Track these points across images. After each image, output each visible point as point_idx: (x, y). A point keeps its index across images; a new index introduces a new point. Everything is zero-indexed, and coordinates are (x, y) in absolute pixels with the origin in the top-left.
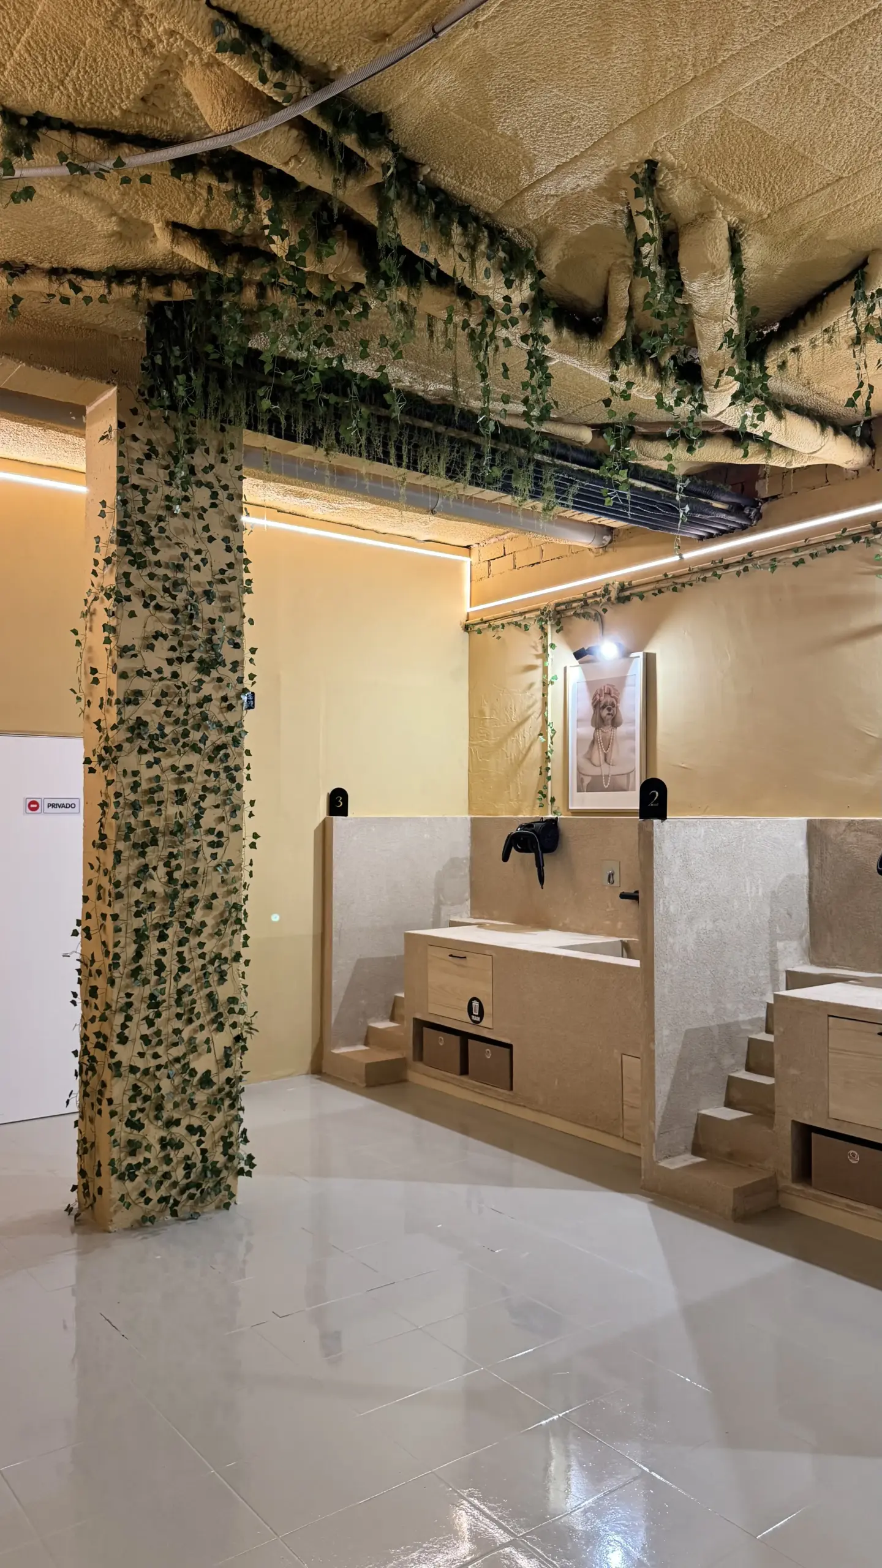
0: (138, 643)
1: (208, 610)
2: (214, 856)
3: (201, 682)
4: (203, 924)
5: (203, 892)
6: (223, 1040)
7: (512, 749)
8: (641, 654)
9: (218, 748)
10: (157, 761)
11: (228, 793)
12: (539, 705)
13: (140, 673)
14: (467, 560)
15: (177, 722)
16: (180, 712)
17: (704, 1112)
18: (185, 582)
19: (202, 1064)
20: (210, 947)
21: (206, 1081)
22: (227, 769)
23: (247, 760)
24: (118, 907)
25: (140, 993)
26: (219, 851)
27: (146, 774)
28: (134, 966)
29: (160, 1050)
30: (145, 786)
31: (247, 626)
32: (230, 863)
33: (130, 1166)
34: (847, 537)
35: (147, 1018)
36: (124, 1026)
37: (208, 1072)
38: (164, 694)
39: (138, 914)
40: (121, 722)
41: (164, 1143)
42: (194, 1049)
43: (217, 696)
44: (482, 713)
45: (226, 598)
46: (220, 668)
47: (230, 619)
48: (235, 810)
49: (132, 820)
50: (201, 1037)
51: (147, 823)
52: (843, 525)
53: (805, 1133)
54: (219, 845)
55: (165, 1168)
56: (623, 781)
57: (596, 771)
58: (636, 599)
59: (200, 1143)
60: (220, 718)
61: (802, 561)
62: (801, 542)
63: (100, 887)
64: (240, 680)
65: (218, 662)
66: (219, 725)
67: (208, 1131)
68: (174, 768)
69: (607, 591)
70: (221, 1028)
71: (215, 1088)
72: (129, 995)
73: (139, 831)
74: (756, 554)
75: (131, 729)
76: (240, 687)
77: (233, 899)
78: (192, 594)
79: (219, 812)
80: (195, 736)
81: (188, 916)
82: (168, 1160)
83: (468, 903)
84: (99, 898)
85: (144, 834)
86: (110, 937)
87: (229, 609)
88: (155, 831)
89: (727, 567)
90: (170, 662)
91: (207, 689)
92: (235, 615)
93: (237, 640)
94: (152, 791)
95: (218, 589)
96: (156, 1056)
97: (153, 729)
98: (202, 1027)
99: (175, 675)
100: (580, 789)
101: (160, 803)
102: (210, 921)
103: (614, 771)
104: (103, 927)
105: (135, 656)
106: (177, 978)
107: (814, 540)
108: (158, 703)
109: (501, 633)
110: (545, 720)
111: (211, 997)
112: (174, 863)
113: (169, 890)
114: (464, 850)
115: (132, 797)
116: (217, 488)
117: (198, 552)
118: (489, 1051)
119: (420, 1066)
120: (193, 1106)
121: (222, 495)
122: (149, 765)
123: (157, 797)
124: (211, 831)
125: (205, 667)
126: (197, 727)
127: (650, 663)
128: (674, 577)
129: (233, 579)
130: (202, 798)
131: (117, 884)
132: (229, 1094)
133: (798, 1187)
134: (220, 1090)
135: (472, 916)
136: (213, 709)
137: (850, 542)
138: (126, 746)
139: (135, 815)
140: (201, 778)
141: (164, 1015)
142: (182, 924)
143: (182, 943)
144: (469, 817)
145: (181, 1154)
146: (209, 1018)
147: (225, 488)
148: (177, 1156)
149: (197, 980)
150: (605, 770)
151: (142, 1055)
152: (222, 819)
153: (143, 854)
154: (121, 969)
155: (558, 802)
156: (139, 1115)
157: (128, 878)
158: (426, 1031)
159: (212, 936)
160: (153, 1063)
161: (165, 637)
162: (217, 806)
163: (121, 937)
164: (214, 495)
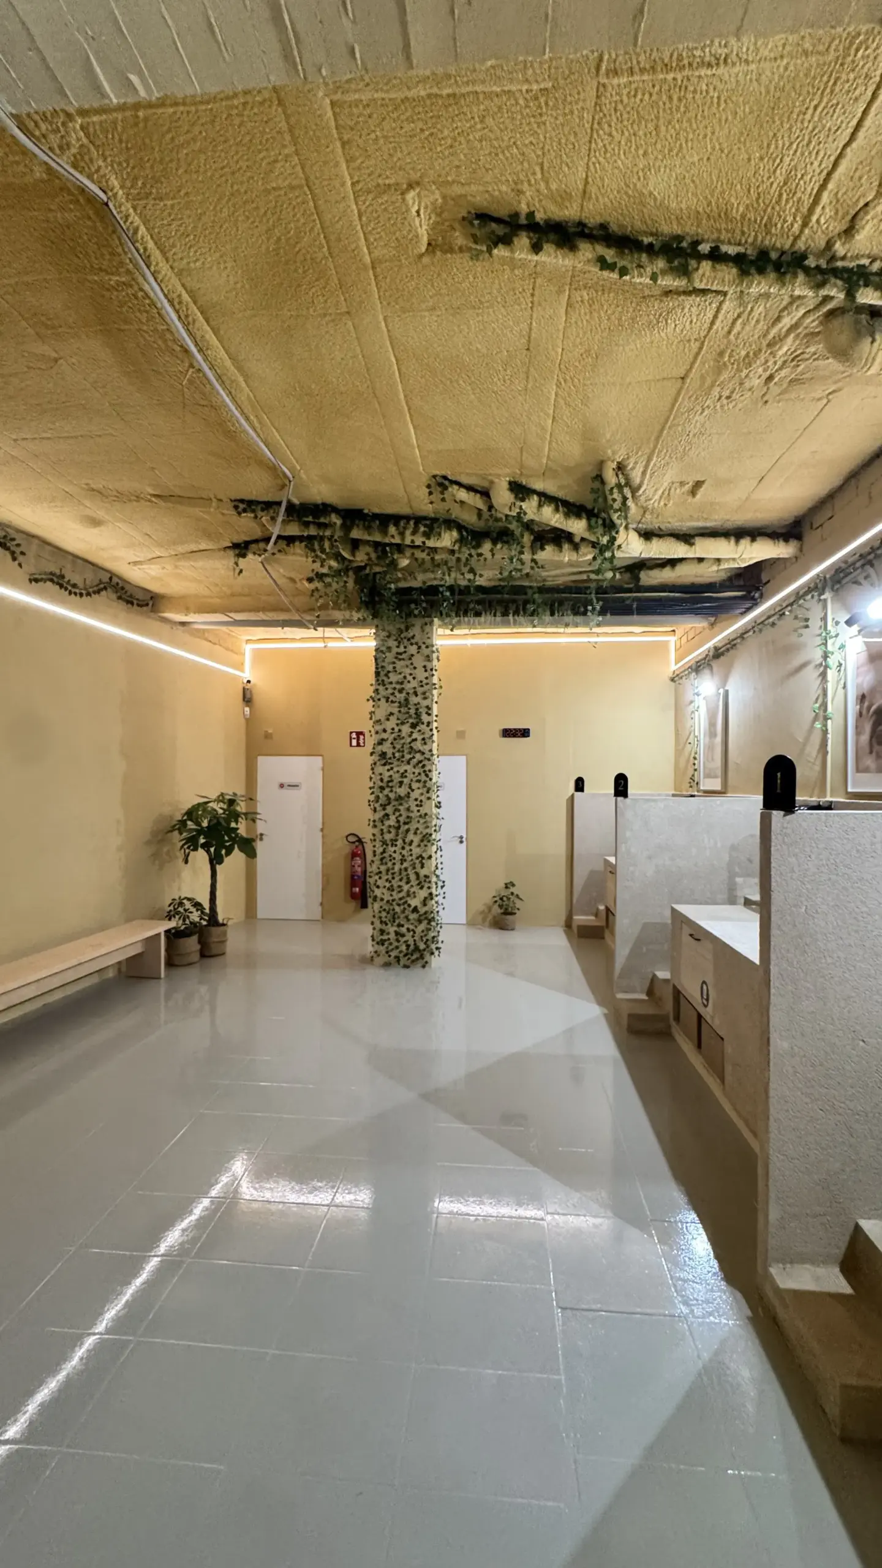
6: (423, 894)
8: (723, 690)
12: (693, 725)
14: (673, 640)
16: (401, 747)
18: (404, 689)
19: (414, 902)
23: (434, 767)
24: (375, 830)
26: (421, 808)
27: (387, 774)
31: (434, 705)
33: (382, 940)
35: (387, 879)
37: (416, 907)
39: (383, 834)
41: (397, 933)
42: (409, 896)
44: (678, 730)
45: (424, 693)
46: (420, 726)
48: (429, 790)
49: (381, 794)
50: (412, 890)
51: (387, 796)
54: (421, 806)
55: (396, 944)
56: (717, 772)
57: (709, 766)
59: (413, 937)
60: (420, 748)
64: (431, 730)
65: (420, 723)
66: (421, 751)
67: (417, 933)
68: (398, 772)
69: (709, 653)
71: (419, 914)
73: (383, 799)
76: (430, 733)
77: (427, 830)
78: (408, 694)
79: (420, 791)
80: (409, 757)
81: (406, 837)
82: (398, 941)
85: (385, 800)
87: (425, 698)
88: (390, 799)
92: (428, 700)
93: (430, 712)
95: (420, 690)
97: (389, 755)
98: (412, 886)
100: (704, 777)
102: (416, 840)
103: (715, 765)
105: (382, 724)
108: (392, 744)
109: (683, 681)
111: (417, 874)
112: (399, 813)
113: (397, 825)
116: (420, 644)
120: (409, 920)
121: (423, 646)
122: (388, 770)
126: (409, 753)
127: (726, 695)
131: (374, 821)
134: (422, 916)
139: (382, 792)
140: (412, 776)
142: (403, 841)
143: (403, 848)
145: (405, 939)
146: (416, 883)
147: (424, 643)
148: (402, 940)
149: (410, 866)
150: (712, 765)
156: (385, 919)
157: (379, 819)
159: (417, 847)
161: (395, 714)
162: (419, 788)
164: (419, 648)
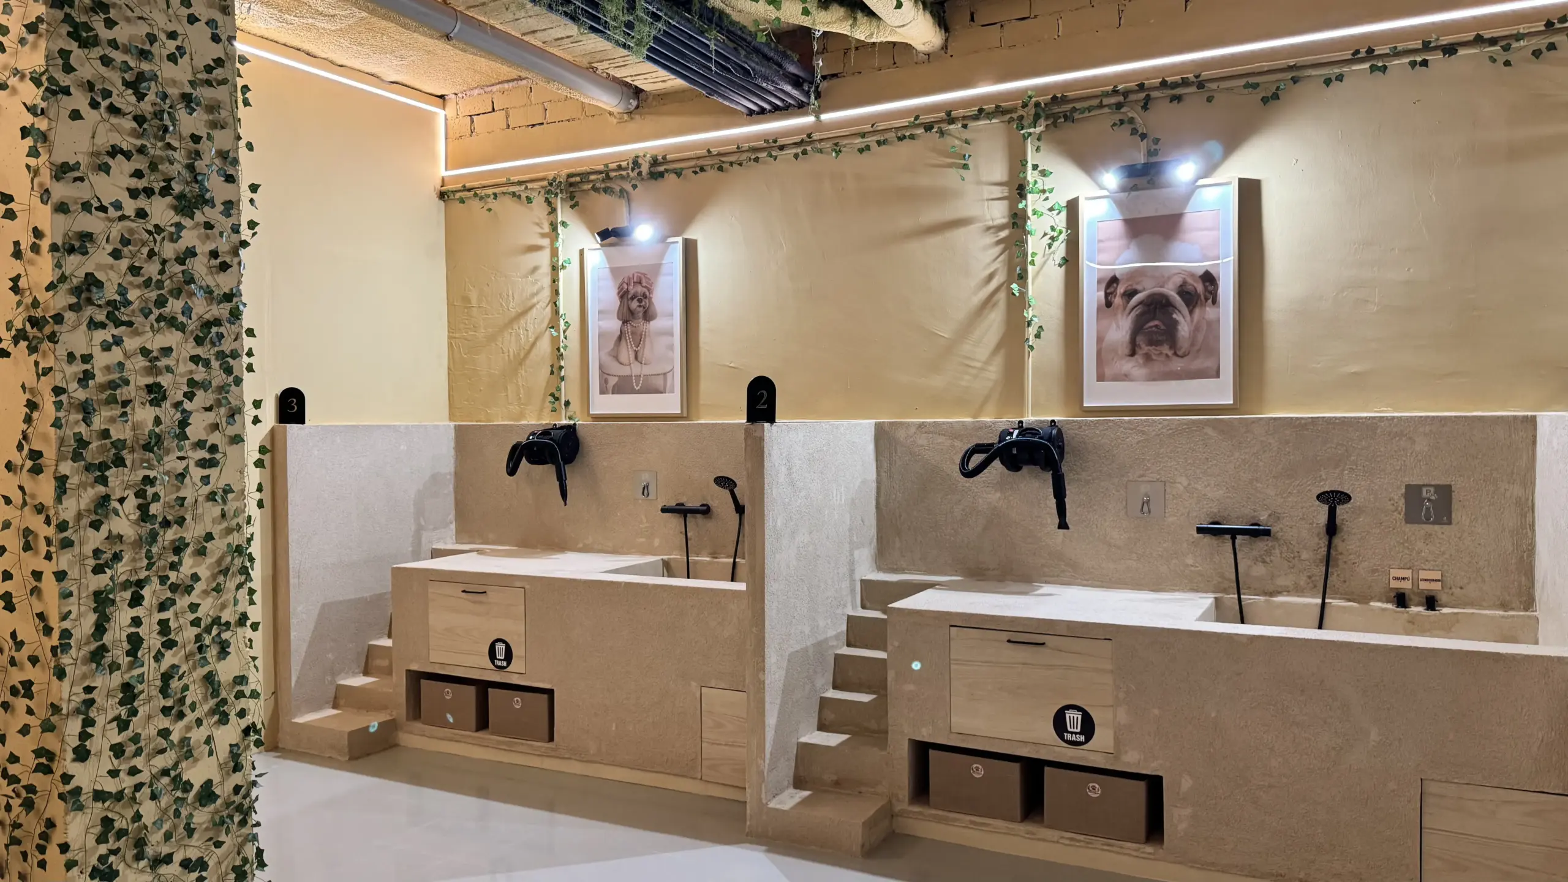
0: (84, 160)
1: (190, 122)
2: (205, 480)
3: (179, 226)
4: (195, 577)
5: (192, 532)
6: (227, 735)
7: (510, 344)
8: (679, 239)
9: (207, 325)
10: (118, 341)
11: (222, 389)
12: (546, 293)
13: (86, 206)
14: (441, 113)
15: (147, 283)
16: (152, 269)
17: (803, 740)
18: (154, 77)
19: (197, 774)
20: (207, 609)
21: (207, 794)
22: (221, 355)
23: (247, 342)
24: (64, 560)
25: (107, 683)
26: (213, 472)
27: (102, 359)
28: (93, 646)
29: (138, 762)
30: (100, 378)
31: (243, 153)
32: (228, 490)
34: (919, 126)
35: (117, 718)
36: (84, 736)
37: (209, 783)
38: (125, 242)
39: (98, 570)
40: (63, 278)
42: (189, 755)
43: (203, 249)
44: (466, 299)
45: (213, 108)
46: (206, 209)
47: (222, 140)
48: (234, 413)
49: (82, 429)
50: (198, 735)
51: (105, 434)
52: (917, 113)
53: (922, 751)
54: (213, 463)
56: (659, 382)
57: (625, 371)
58: (673, 176)
60: (210, 281)
61: (868, 148)
62: (868, 128)
63: (27, 532)
64: (236, 229)
65: (203, 200)
66: (209, 292)
67: (211, 863)
68: (144, 351)
69: (636, 164)
70: (224, 719)
71: (219, 802)
72: (89, 690)
73: (94, 446)
74: (816, 136)
75: (76, 291)
76: (235, 238)
77: (235, 539)
78: (165, 96)
80: (175, 306)
81: (174, 566)
83: (453, 526)
84: (27, 547)
85: (102, 449)
86: (52, 605)
87: (214, 125)
88: (119, 445)
89: (782, 148)
90: (133, 193)
91: (190, 238)
92: (227, 133)
93: (230, 171)
94: (113, 385)
95: (204, 94)
96: (133, 771)
97: (110, 293)
98: (199, 722)
99: (141, 214)
100: (603, 391)
101: (125, 404)
102: (204, 572)
103: (646, 370)
104: (36, 591)
105: (81, 179)
106: (158, 657)
107: (881, 126)
108: (116, 254)
109: (491, 203)
110: (556, 312)
111: (209, 679)
112: (150, 491)
113: (143, 531)
114: (446, 463)
115: (81, 395)
117: (173, 35)
118: (518, 701)
119: (418, 725)
120: (190, 831)
122: (106, 347)
123: (122, 393)
124: (200, 444)
125: (187, 205)
126: (177, 293)
127: (690, 250)
128: (720, 154)
129: (224, 82)
130: (189, 396)
131: (62, 526)
132: (239, 808)
133: (916, 809)
134: (228, 804)
135: (458, 541)
136: (199, 266)
137: (920, 131)
138: (69, 316)
139: (87, 421)
140: (185, 368)
141: (142, 711)
142: (163, 579)
143: (163, 607)
144: (452, 424)
146: (206, 708)
149: (187, 657)
150: (636, 369)
151: (114, 773)
152: (215, 427)
153: (103, 480)
154: (73, 652)
155: (575, 406)
156: (112, 858)
157: (79, 516)
158: (424, 683)
159: (206, 593)
160: (127, 782)
161: (128, 155)
162: (209, 409)
163: (72, 605)
